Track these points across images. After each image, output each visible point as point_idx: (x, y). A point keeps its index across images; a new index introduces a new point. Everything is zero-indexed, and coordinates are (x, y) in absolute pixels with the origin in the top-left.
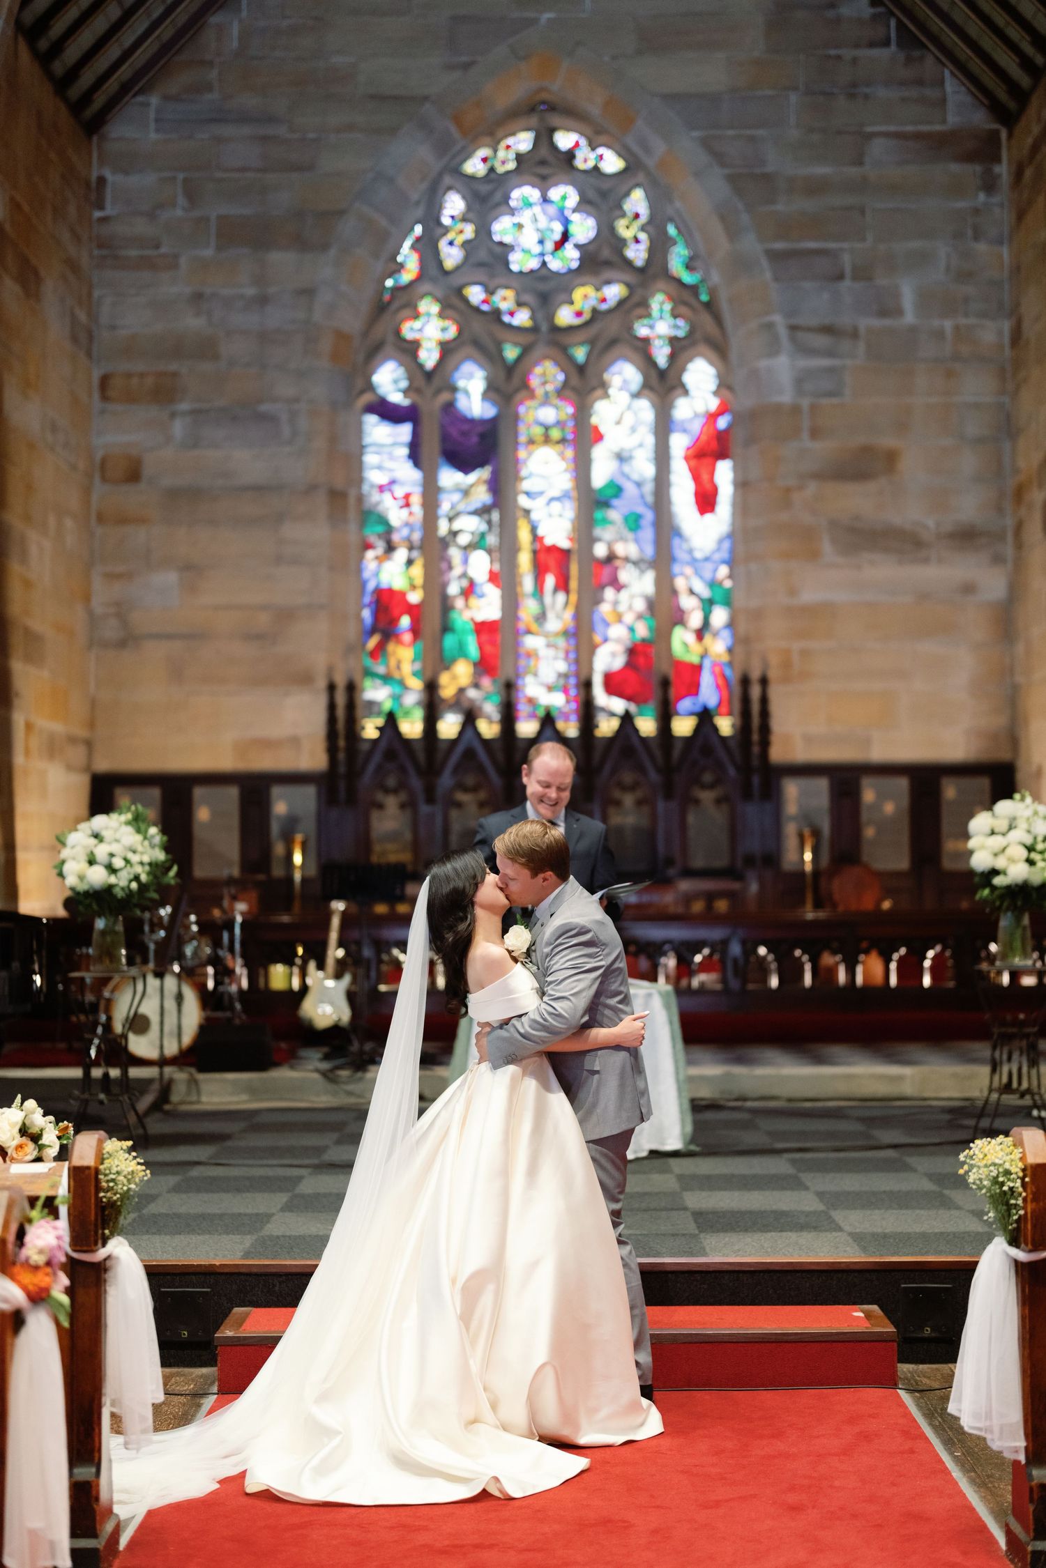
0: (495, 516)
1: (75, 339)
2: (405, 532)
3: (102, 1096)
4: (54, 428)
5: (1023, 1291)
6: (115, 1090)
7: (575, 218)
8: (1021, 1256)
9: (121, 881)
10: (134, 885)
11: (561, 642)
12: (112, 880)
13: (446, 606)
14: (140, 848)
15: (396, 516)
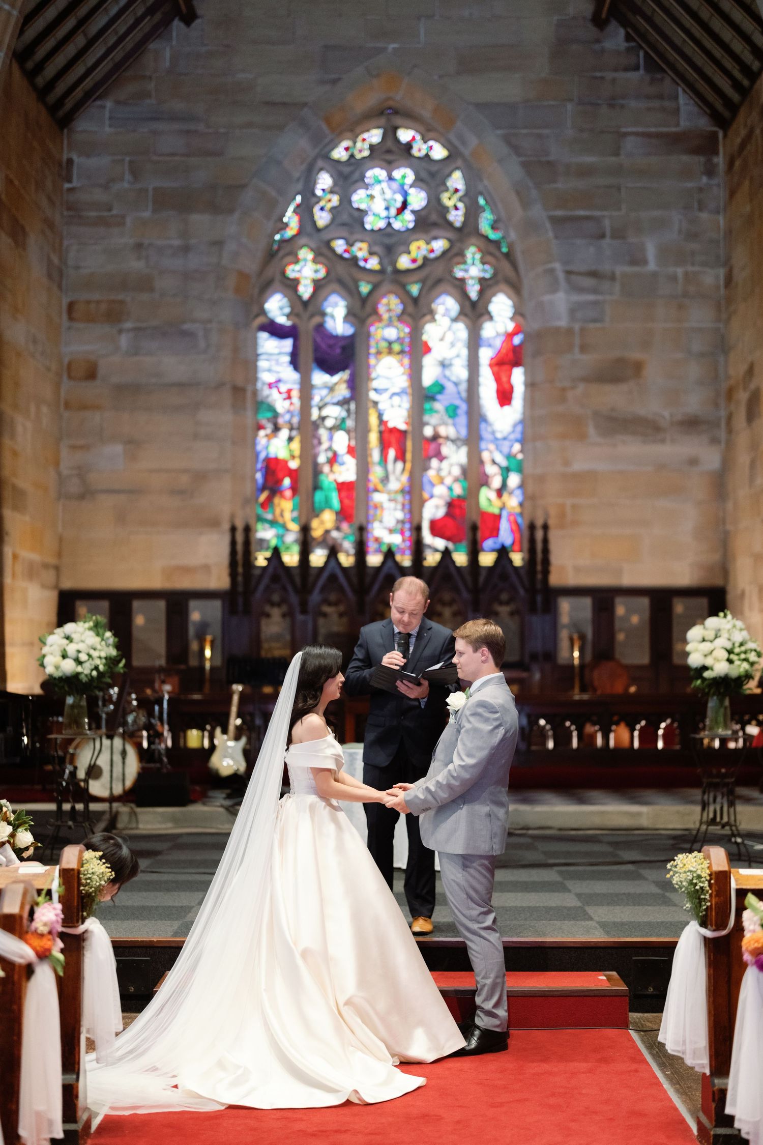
0: (353, 406)
1: (50, 276)
2: (287, 417)
3: (70, 823)
4: (35, 341)
5: (709, 958)
6: (80, 819)
7: (412, 191)
8: (708, 933)
9: (85, 670)
10: (94, 673)
11: (400, 498)
12: (79, 669)
13: (317, 471)
14: (99, 647)
15: (281, 405)
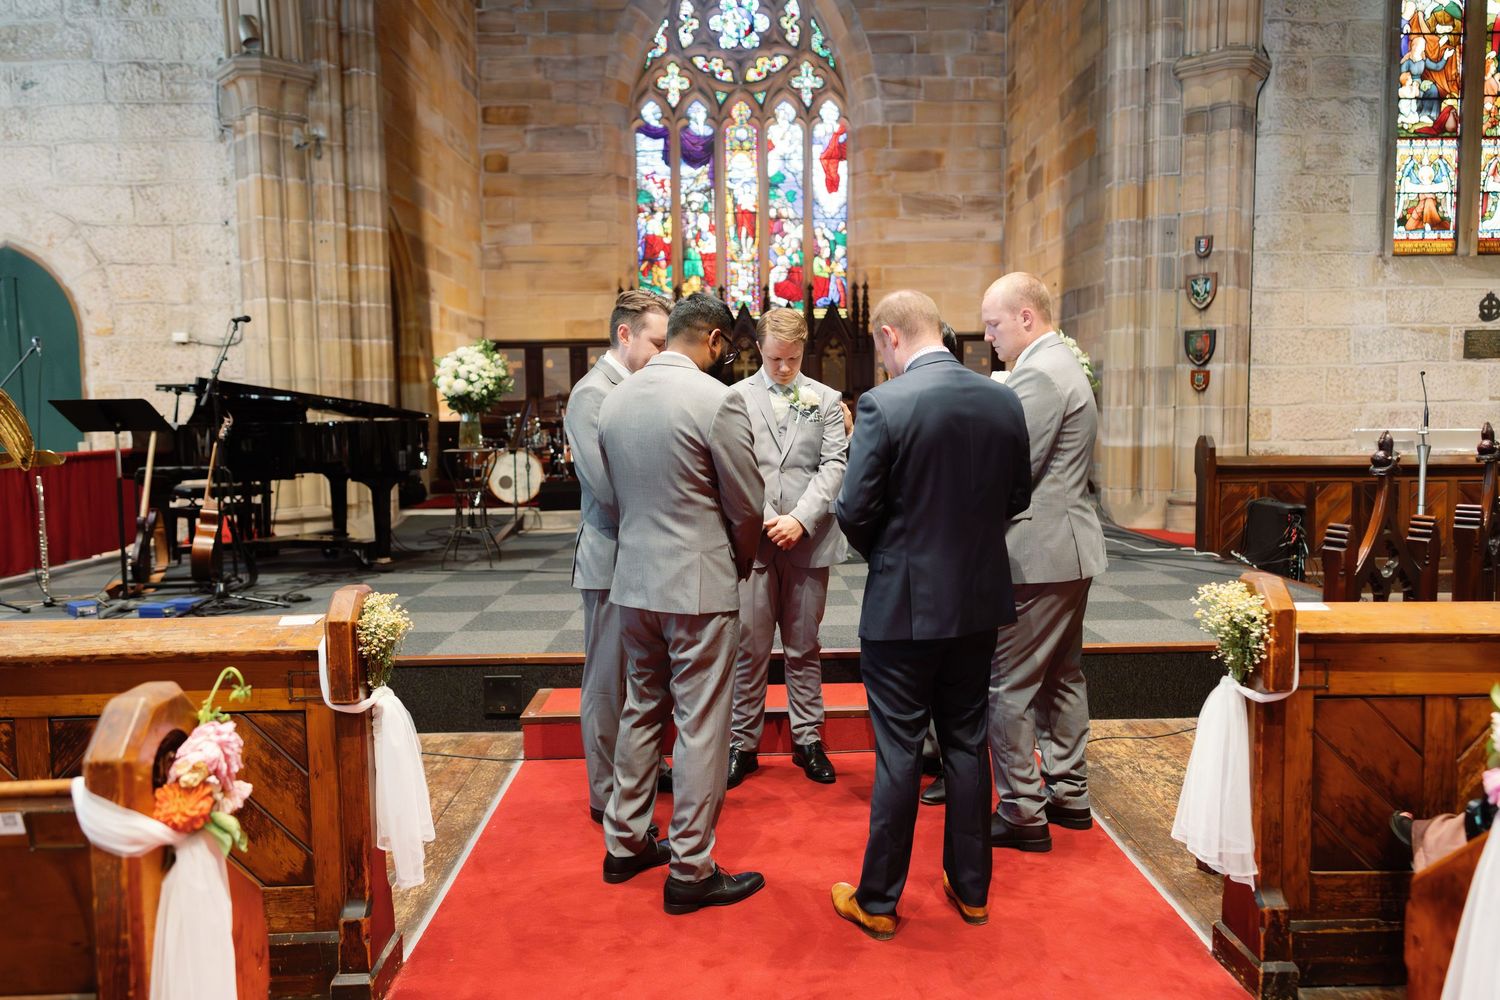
0: (713, 193)
1: (465, 82)
2: (661, 202)
3: (468, 528)
4: (453, 135)
5: (1257, 729)
6: (478, 522)
7: (757, 16)
8: (1257, 697)
9: (476, 389)
10: (485, 392)
12: (470, 388)
13: (685, 246)
14: (488, 368)
15: (656, 193)
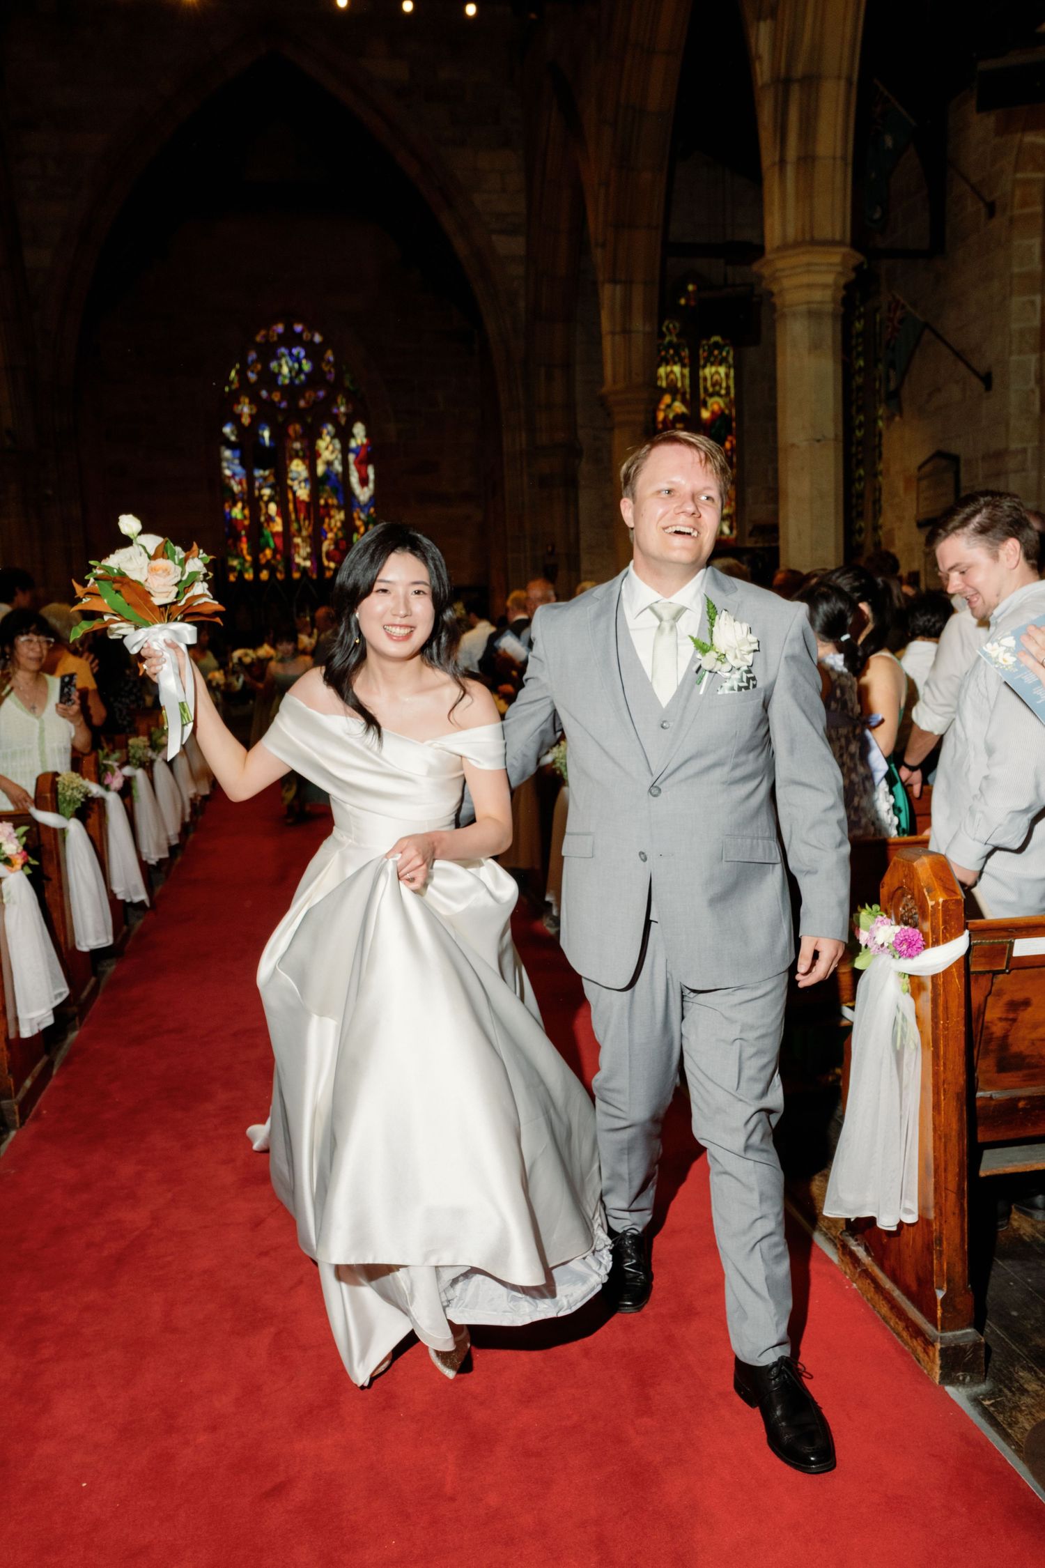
0: (278, 489)
2: (241, 495)
7: (304, 362)
11: (308, 540)
13: (260, 526)
15: (236, 488)
